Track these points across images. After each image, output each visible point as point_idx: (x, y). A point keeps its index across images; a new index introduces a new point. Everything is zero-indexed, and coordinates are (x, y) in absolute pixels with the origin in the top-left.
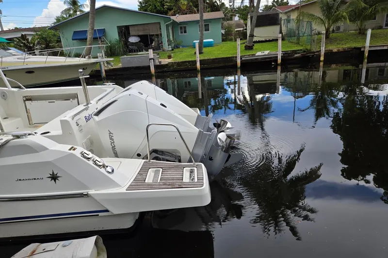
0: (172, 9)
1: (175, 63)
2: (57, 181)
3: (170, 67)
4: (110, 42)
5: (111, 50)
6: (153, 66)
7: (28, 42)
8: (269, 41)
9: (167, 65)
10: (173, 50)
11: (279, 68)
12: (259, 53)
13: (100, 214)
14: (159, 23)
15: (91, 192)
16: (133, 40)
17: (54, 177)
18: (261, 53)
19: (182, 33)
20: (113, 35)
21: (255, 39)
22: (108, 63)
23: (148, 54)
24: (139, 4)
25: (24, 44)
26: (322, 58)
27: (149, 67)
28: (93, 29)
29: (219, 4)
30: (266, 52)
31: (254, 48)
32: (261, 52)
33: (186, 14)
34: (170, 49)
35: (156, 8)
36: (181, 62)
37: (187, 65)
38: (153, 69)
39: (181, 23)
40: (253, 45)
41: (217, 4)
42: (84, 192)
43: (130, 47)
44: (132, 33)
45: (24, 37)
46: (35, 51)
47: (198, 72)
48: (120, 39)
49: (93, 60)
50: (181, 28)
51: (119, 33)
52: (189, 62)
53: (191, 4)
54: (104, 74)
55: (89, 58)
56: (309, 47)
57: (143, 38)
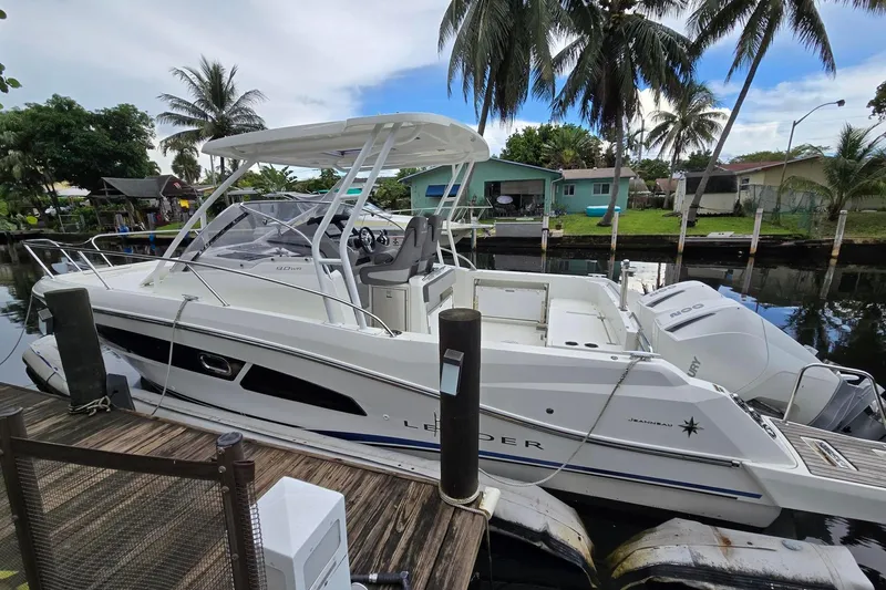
2: (693, 433)
6: (546, 239)
8: (715, 215)
9: (560, 238)
11: (751, 261)
12: (713, 235)
13: (740, 498)
14: (542, 180)
15: (747, 462)
16: (503, 200)
17: (690, 428)
18: (719, 234)
19: (567, 193)
21: (700, 211)
22: (484, 230)
26: (835, 253)
27: (540, 239)
30: (727, 235)
31: (697, 224)
32: (716, 233)
33: (570, 168)
38: (544, 244)
40: (696, 220)
42: (736, 460)
43: (497, 209)
44: (502, 191)
47: (613, 253)
50: (566, 187)
51: (485, 191)
52: (595, 237)
53: (578, 155)
56: (803, 232)
57: (516, 198)
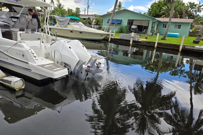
0: (165, 14)
1: (145, 41)
2: (23, 57)
3: (142, 43)
4: (122, 26)
5: (121, 30)
6: (132, 41)
7: (90, 21)
9: (141, 42)
10: (152, 35)
12: (197, 46)
14: (149, 21)
16: (133, 27)
19: (163, 27)
20: (125, 23)
23: (131, 34)
24: (148, 10)
25: (88, 21)
27: (130, 41)
28: (112, 19)
29: (195, 15)
32: (199, 46)
34: (151, 34)
35: (156, 13)
36: (149, 42)
37: (151, 44)
39: (164, 22)
40: (199, 41)
41: (194, 15)
42: (28, 62)
43: (131, 30)
44: (134, 23)
45: (89, 19)
46: (92, 25)
47: (155, 48)
48: (128, 25)
49: (106, 33)
50: (164, 25)
51: (128, 23)
53: (177, 13)
54: (110, 40)
55: (105, 31)
57: (139, 27)
